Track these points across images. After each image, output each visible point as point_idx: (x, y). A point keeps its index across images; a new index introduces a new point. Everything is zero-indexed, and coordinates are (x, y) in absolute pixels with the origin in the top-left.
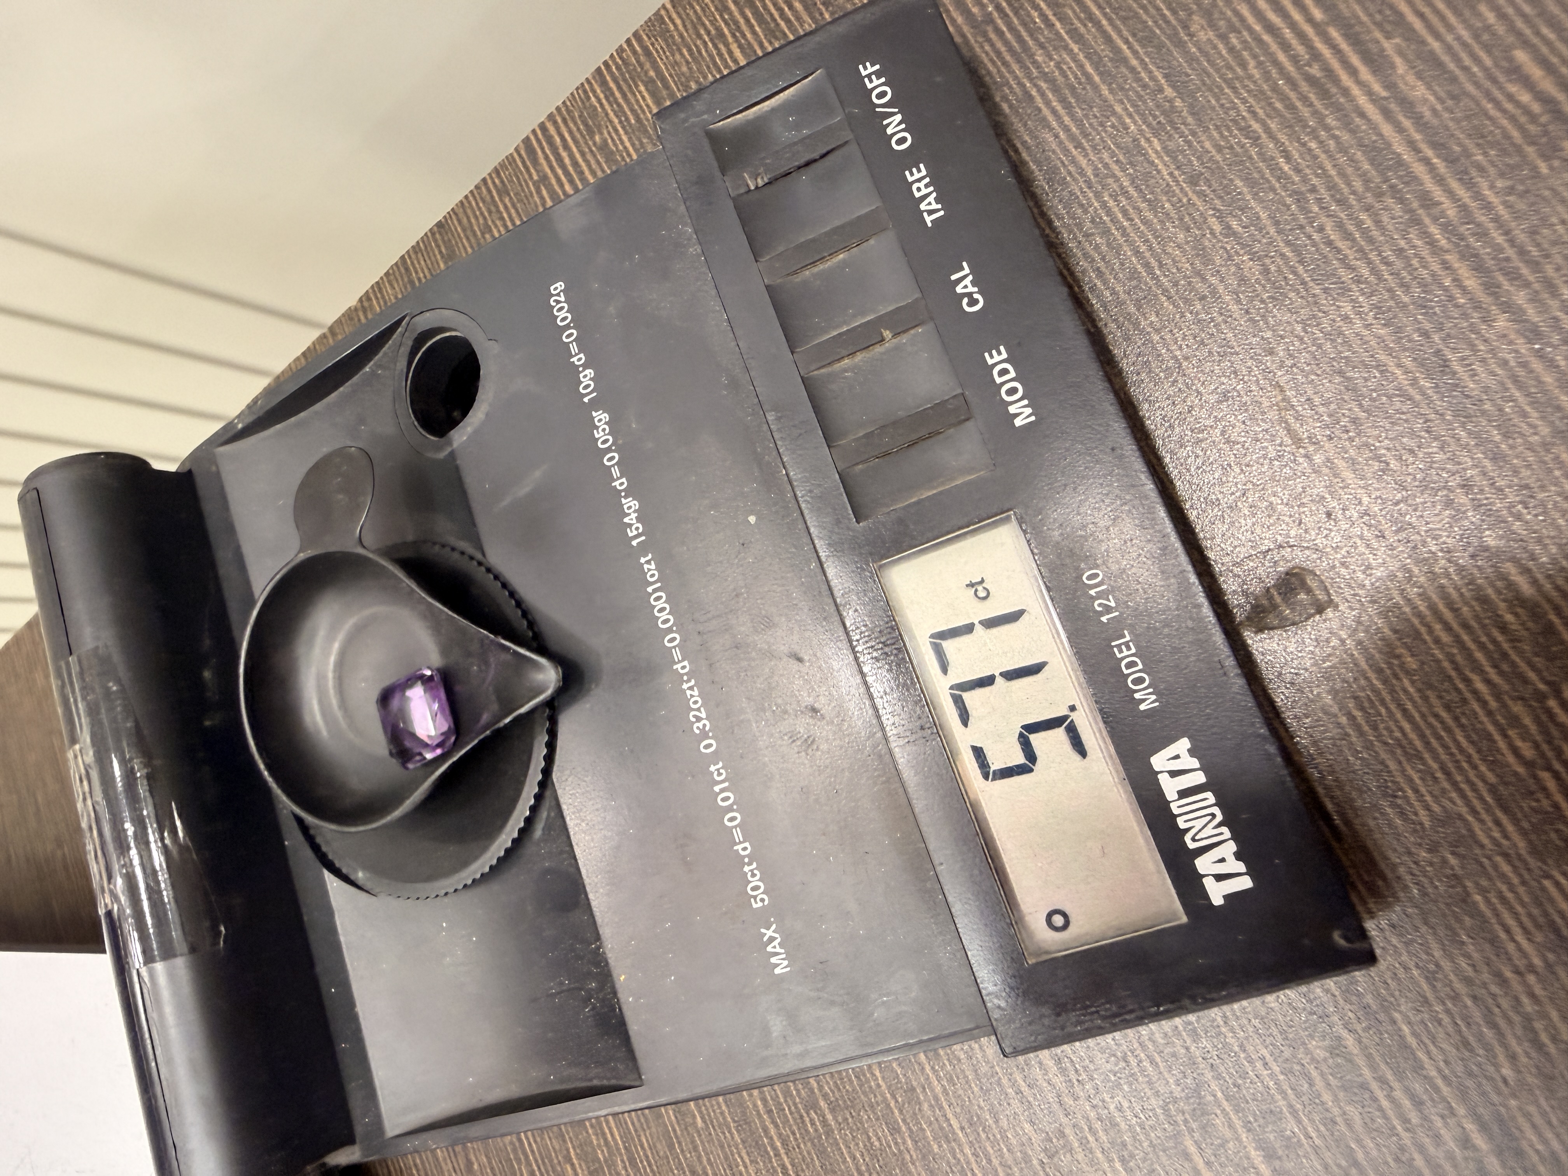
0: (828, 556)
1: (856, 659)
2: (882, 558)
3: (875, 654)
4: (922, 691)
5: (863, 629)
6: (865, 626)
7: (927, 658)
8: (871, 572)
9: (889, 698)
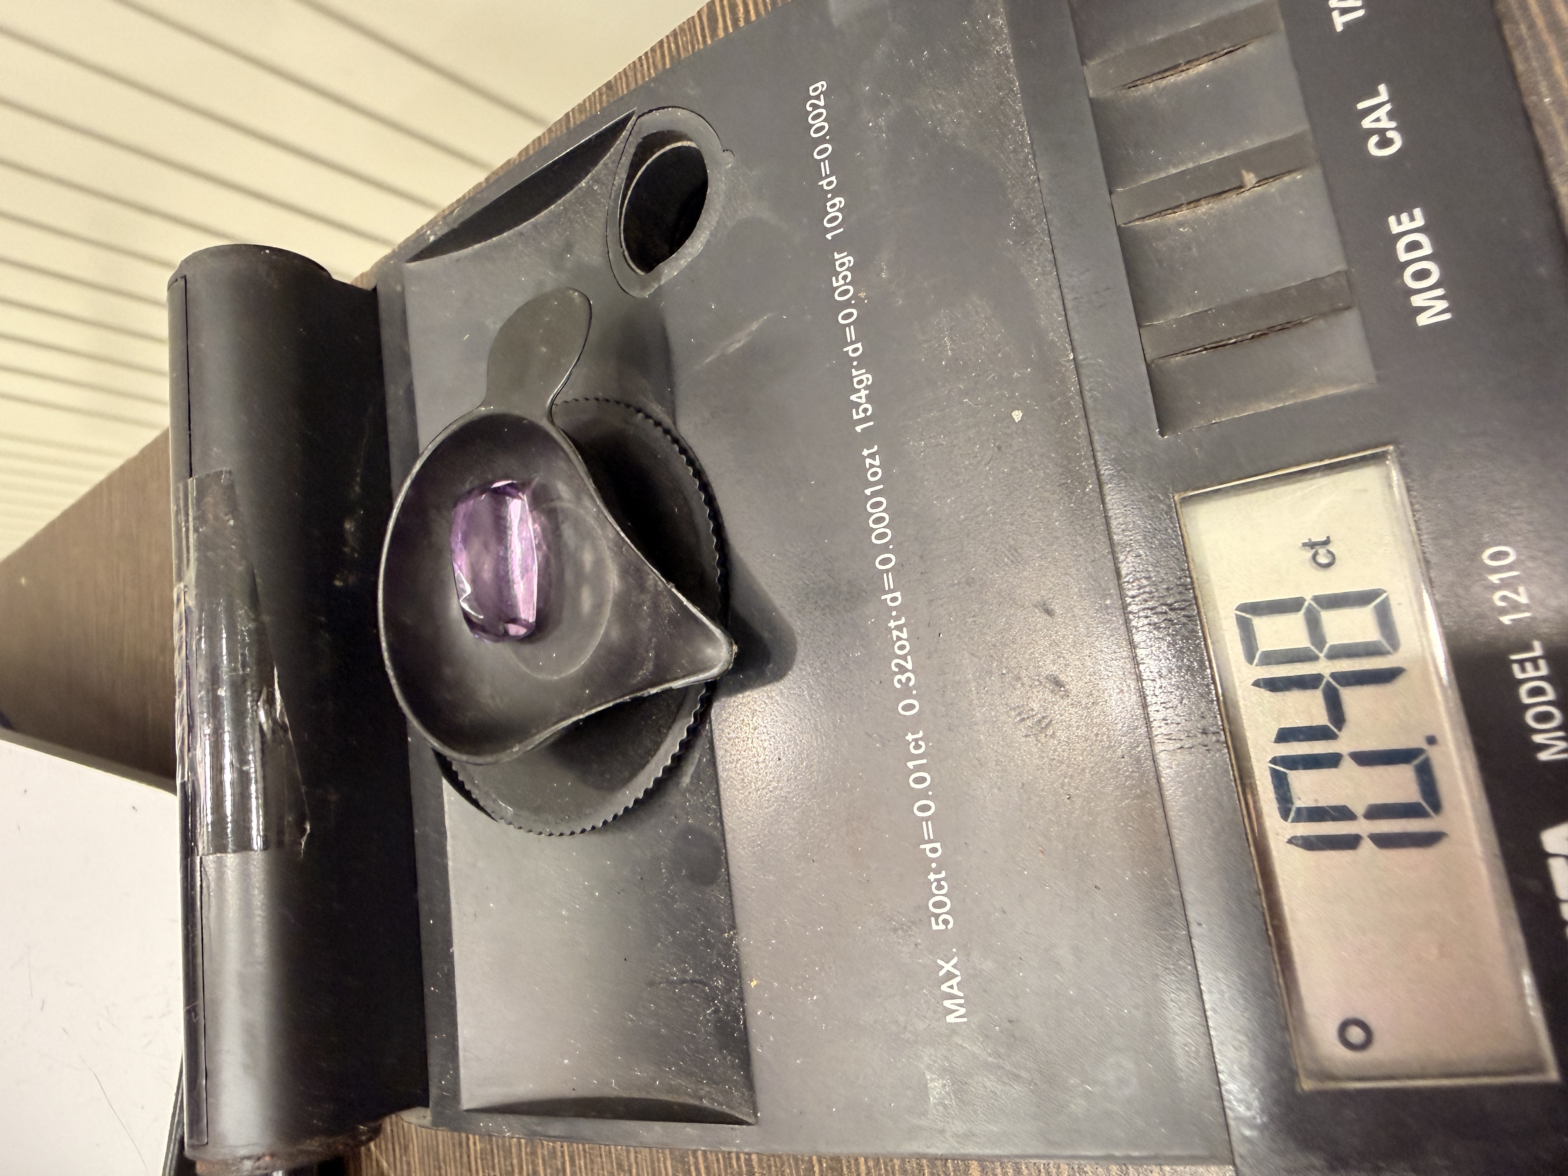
0: (1113, 475)
1: (1127, 622)
2: (1185, 491)
3: (1155, 619)
4: (1214, 683)
5: (1145, 582)
6: (1148, 578)
7: (1228, 637)
8: (1169, 506)
9: (1164, 682)
